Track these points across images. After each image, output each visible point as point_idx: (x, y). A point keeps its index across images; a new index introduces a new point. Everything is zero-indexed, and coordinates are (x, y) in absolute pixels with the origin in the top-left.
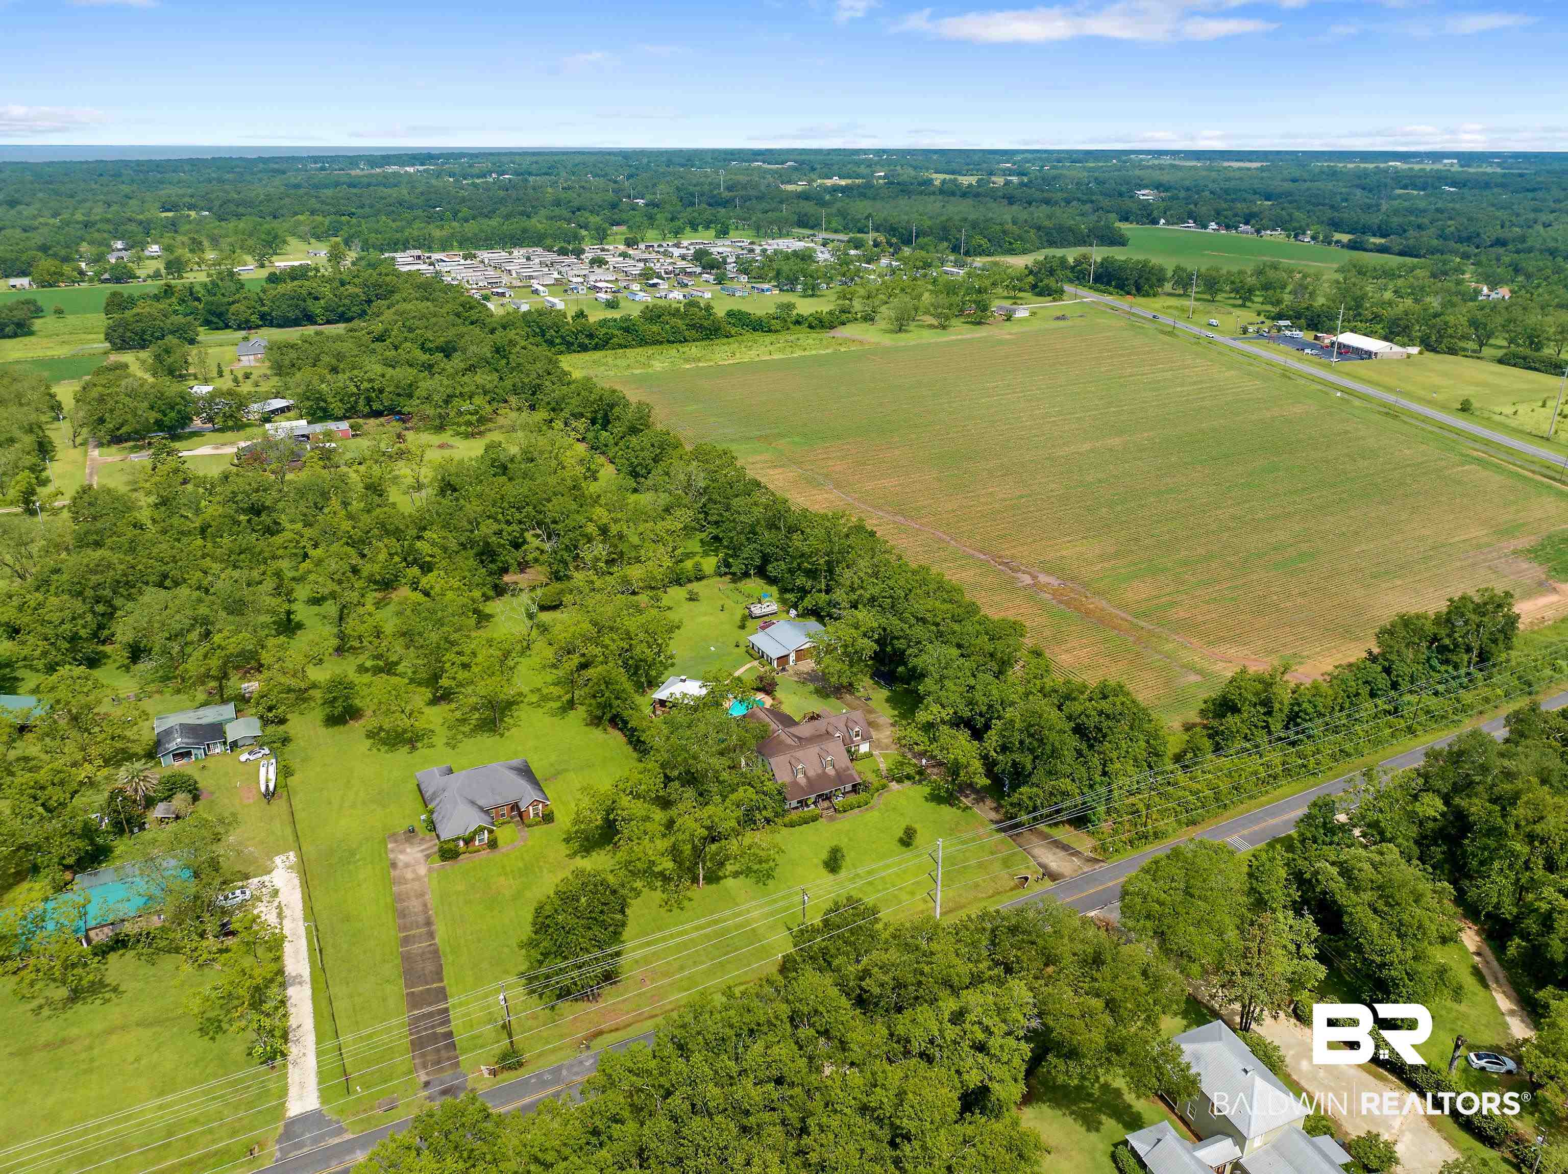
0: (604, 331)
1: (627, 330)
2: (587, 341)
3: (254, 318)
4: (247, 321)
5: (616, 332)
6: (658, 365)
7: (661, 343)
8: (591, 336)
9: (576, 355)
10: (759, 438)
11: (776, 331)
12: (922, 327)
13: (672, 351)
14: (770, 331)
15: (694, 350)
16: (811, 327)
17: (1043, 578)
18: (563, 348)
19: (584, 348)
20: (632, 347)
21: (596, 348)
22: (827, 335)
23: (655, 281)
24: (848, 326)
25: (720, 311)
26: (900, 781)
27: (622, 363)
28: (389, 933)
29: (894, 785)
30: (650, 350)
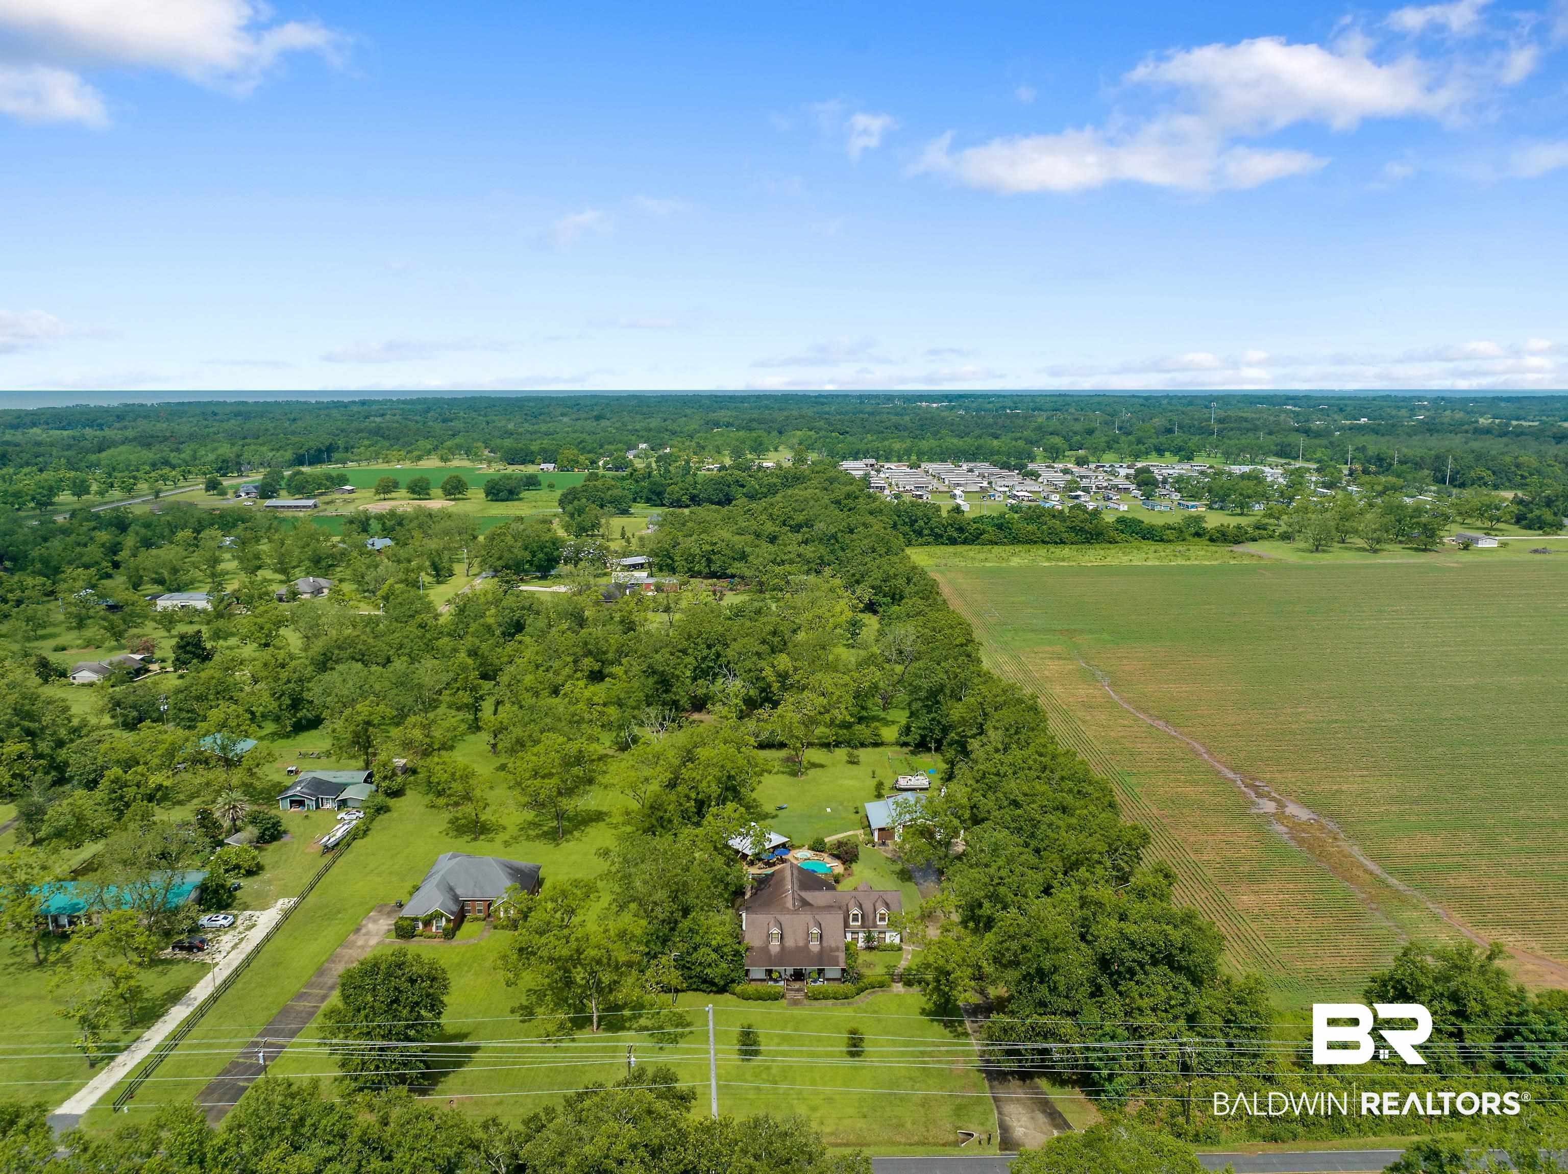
0: (975, 526)
1: (1000, 527)
2: (955, 535)
3: (684, 498)
4: (679, 500)
5: (990, 529)
6: (1015, 561)
7: (1035, 542)
8: (961, 530)
9: (942, 547)
10: (1061, 632)
11: (1170, 541)
12: (1350, 549)
13: (1042, 551)
14: (1162, 540)
15: (1066, 551)
16: (1212, 540)
17: (1292, 809)
18: (931, 539)
19: (953, 542)
20: (1005, 544)
21: (965, 542)
22: (1223, 550)
23: (1079, 493)
24: (1260, 542)
25: (1109, 518)
26: (909, 984)
27: (982, 556)
28: (294, 986)
29: (898, 988)
30: (1018, 548)
